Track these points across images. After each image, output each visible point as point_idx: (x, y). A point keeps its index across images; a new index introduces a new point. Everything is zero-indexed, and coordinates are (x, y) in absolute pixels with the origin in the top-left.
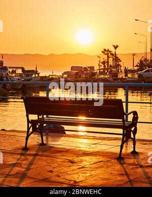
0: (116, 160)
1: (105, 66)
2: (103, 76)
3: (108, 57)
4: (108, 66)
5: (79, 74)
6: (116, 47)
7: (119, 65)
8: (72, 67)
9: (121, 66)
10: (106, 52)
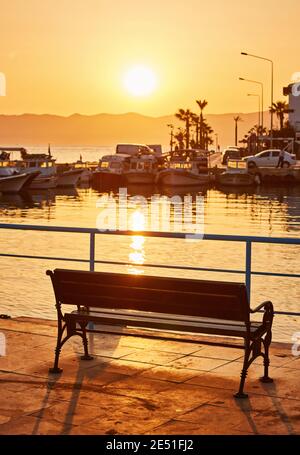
0: (233, 401)
1: (181, 144)
2: (178, 165)
3: (188, 125)
4: (187, 143)
5: (132, 160)
6: (202, 105)
7: (208, 139)
8: (118, 146)
9: (212, 142)
10: (183, 116)
